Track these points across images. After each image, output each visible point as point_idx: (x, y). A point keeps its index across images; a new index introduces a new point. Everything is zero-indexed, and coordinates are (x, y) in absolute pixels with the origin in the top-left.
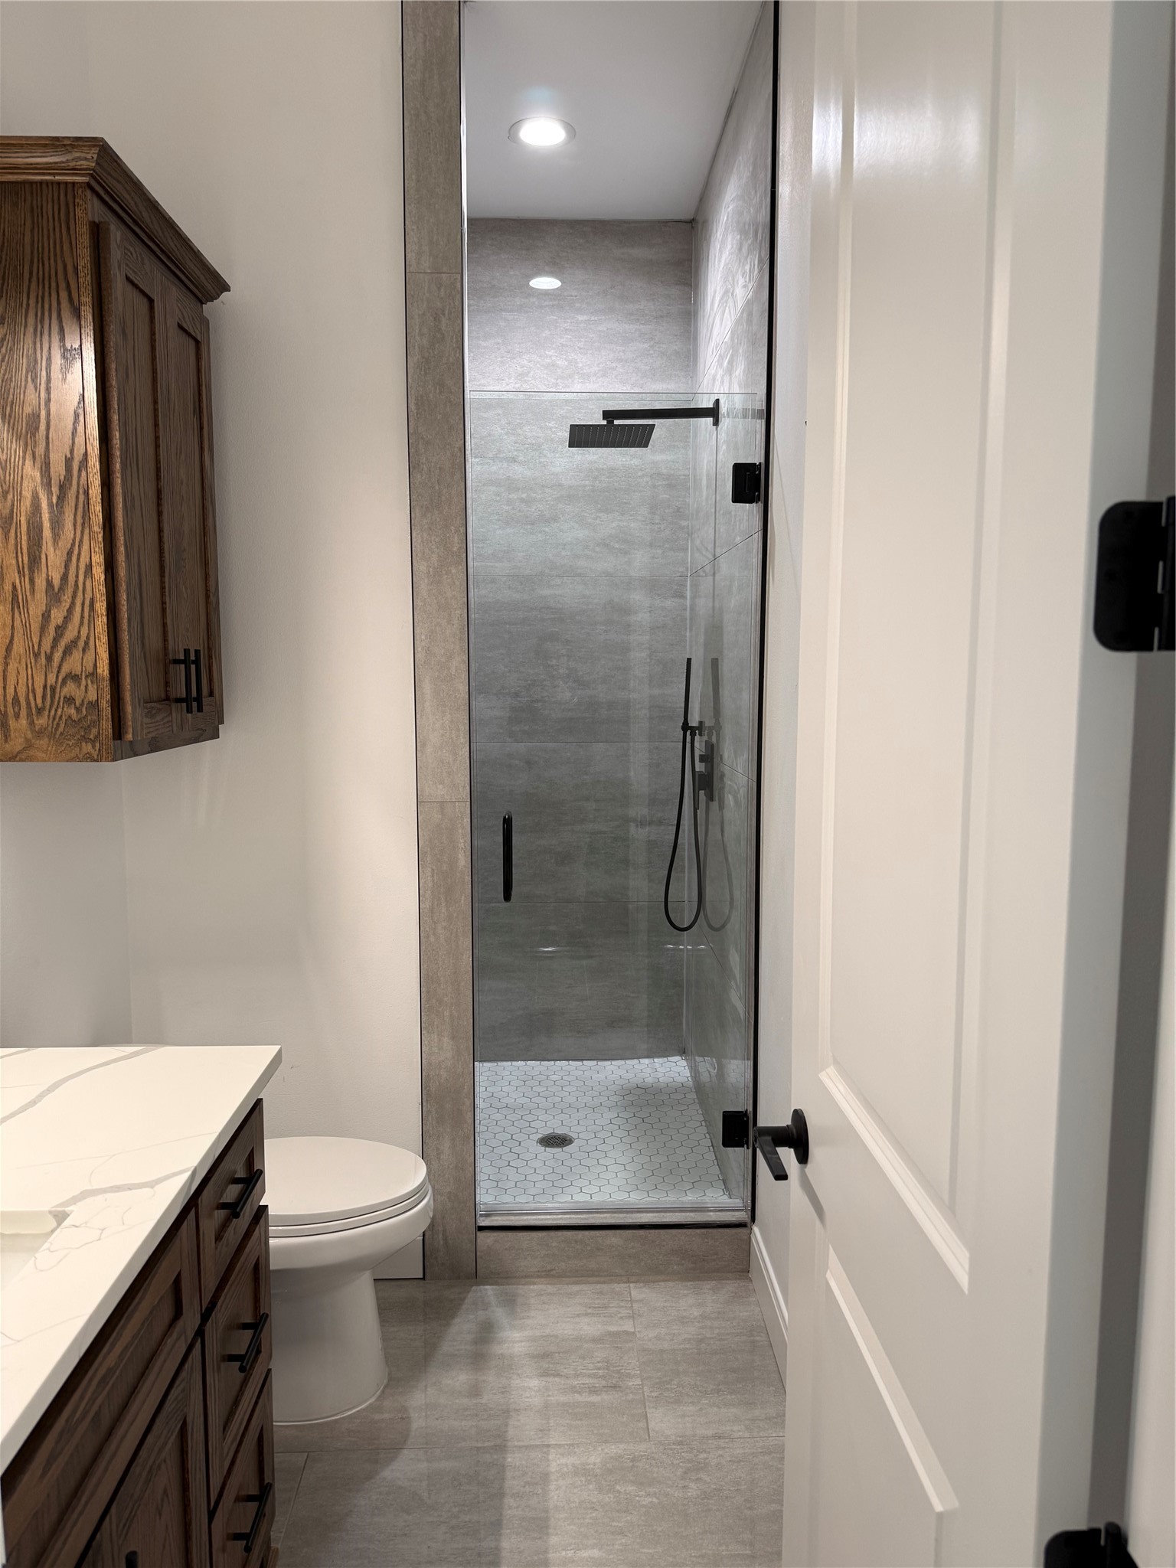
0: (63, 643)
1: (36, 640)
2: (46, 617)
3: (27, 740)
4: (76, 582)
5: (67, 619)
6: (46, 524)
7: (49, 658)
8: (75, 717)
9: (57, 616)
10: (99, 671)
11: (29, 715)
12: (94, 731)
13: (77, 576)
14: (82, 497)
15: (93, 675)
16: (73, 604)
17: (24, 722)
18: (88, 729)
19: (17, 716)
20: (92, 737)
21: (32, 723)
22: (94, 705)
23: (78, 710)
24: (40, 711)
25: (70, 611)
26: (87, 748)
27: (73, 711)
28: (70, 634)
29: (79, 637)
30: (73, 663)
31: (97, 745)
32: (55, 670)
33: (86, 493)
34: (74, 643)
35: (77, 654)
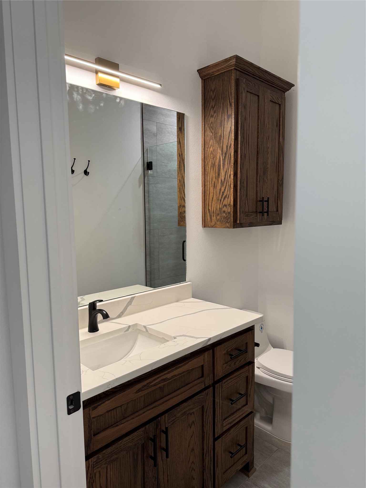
0: (223, 197)
1: (218, 196)
2: (220, 190)
3: (215, 222)
4: (227, 179)
5: (225, 190)
6: (222, 165)
7: (221, 201)
8: (225, 216)
9: (223, 189)
10: (231, 204)
11: (216, 215)
12: (229, 220)
13: (227, 178)
14: (229, 156)
15: (230, 205)
16: (226, 185)
17: (215, 217)
18: (228, 219)
19: (214, 216)
20: (228, 222)
21: (216, 218)
22: (229, 213)
23: (226, 214)
24: (218, 214)
25: (225, 188)
26: (228, 225)
27: (225, 215)
28: (225, 194)
29: (227, 195)
30: (226, 202)
31: (230, 224)
32: (222, 204)
33: (231, 155)
34: (226, 196)
35: (226, 199)
